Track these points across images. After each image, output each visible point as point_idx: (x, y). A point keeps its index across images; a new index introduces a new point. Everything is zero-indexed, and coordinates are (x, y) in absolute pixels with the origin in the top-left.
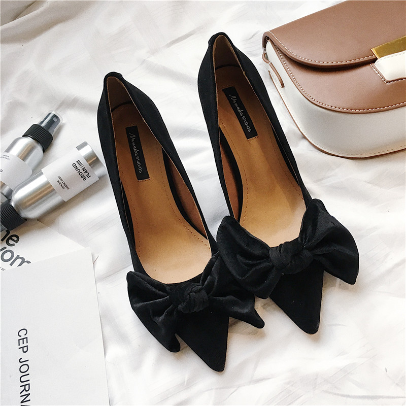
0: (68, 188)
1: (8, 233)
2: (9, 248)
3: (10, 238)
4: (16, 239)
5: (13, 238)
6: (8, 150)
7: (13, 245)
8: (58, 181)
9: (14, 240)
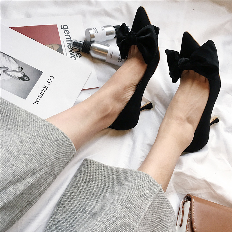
0: (111, 58)
1: (80, 51)
2: (76, 56)
3: (79, 54)
4: (80, 56)
5: (80, 55)
6: (105, 27)
7: (78, 57)
8: (111, 53)
9: (79, 56)
